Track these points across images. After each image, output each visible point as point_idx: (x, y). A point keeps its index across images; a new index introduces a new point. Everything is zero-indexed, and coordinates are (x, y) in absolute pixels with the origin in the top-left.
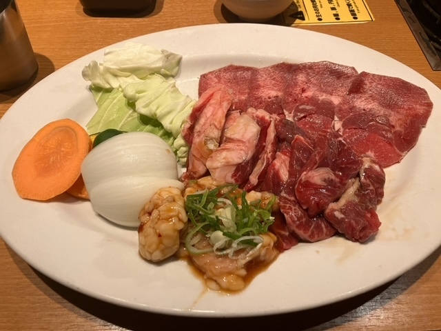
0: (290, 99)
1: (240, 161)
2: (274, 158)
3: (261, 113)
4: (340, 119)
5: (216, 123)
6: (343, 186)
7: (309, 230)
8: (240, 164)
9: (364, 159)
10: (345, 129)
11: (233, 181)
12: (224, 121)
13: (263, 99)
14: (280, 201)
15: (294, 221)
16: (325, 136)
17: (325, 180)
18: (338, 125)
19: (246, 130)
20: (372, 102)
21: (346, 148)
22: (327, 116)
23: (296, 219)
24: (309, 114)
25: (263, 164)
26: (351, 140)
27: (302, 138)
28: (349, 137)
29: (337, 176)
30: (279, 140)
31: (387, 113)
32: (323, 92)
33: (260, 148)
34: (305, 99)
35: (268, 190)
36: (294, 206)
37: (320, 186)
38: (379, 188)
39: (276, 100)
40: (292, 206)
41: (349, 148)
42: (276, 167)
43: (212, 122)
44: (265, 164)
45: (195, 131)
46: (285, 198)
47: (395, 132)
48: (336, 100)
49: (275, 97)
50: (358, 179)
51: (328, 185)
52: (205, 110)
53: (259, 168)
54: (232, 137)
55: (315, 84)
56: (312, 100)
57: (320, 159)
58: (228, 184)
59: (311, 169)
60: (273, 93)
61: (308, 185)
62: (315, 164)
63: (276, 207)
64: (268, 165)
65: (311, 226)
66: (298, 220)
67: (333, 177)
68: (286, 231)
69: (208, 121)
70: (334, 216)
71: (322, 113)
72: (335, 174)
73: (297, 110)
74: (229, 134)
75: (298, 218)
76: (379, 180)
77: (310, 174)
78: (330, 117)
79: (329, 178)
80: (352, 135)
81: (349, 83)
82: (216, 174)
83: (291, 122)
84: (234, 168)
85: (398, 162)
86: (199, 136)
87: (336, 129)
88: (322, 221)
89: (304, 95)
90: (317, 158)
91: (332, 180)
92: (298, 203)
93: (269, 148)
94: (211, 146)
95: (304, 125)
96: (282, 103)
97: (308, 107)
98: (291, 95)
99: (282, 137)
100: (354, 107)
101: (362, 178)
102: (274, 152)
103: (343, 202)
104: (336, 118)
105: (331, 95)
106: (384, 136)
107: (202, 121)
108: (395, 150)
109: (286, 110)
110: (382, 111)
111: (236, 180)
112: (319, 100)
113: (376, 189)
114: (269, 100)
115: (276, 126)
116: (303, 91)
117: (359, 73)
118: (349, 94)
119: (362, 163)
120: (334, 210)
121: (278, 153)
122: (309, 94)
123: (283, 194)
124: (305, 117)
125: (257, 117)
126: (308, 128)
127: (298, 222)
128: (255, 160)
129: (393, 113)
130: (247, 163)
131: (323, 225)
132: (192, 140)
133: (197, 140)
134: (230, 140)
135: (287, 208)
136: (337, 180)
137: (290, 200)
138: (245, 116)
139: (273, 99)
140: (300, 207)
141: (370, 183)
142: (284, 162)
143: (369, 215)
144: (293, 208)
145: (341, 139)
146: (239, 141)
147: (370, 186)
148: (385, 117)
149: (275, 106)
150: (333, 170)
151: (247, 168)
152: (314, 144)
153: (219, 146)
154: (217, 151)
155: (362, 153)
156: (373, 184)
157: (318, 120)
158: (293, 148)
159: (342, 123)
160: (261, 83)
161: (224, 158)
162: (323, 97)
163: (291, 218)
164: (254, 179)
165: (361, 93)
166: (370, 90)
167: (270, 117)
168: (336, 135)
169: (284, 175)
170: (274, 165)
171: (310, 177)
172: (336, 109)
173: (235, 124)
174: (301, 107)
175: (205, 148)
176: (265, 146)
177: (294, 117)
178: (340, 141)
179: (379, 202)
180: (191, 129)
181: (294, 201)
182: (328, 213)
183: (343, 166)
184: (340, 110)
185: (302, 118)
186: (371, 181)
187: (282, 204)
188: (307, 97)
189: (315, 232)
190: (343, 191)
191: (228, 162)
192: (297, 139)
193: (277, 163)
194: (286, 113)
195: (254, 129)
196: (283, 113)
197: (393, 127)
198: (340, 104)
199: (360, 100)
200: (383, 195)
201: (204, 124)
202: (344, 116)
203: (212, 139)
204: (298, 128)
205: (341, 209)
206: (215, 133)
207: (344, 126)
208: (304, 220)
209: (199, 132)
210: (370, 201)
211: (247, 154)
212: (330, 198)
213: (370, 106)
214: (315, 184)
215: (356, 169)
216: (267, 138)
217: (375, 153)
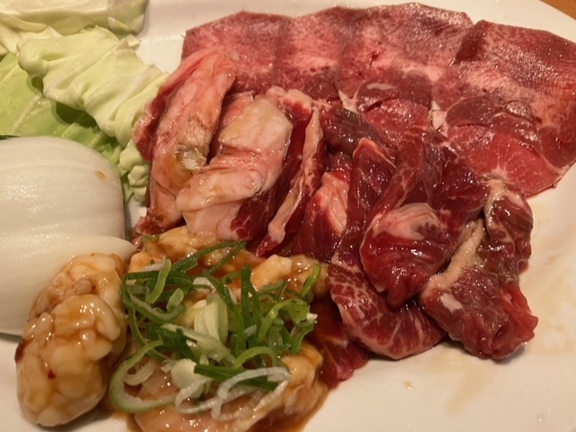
0: (351, 72)
1: (249, 193)
2: (318, 184)
3: (296, 96)
4: (443, 107)
5: (201, 116)
6: (455, 238)
7: (389, 338)
8: (249, 199)
9: (492, 182)
10: (452, 126)
11: (234, 234)
12: (217, 111)
13: (301, 73)
14: (330, 275)
15: (358, 321)
16: (418, 140)
17: (420, 230)
18: (438, 118)
19: (262, 129)
20: (499, 75)
21: (456, 161)
22: (418, 103)
23: (362, 315)
24: (386, 98)
25: (296, 197)
26: (463, 147)
27: (373, 144)
28: (459, 141)
29: (442, 218)
30: (329, 149)
31: (526, 95)
32: (411, 59)
33: (291, 166)
34: (378, 72)
35: (306, 252)
36: (359, 286)
37: (411, 241)
38: (521, 239)
39: (326, 74)
40: (354, 287)
41: (462, 162)
42: (323, 204)
43: (192, 114)
44: (300, 197)
45: (158, 132)
46: (341, 269)
47: (543, 131)
48: (433, 74)
49: (323, 69)
50: (480, 221)
51: (426, 239)
52: (182, 91)
53: (288, 207)
54: (234, 143)
55: (394, 46)
56: (390, 75)
57: (409, 185)
58: (222, 243)
59: (392, 208)
60: (320, 62)
61: (385, 240)
62: (400, 197)
63: (320, 288)
64: (306, 199)
65: (393, 328)
66: (368, 316)
67: (434, 221)
68: (342, 338)
69: (186, 112)
70: (440, 305)
71: (409, 97)
72: (438, 215)
73: (364, 92)
74: (226, 138)
75: (366, 312)
76: (522, 223)
77: (390, 217)
78: (424, 104)
79: (427, 224)
80: (465, 138)
81: (455, 43)
82: (197, 222)
83: (352, 113)
84: (236, 209)
85: (553, 187)
86: (166, 141)
87: (436, 125)
88: (416, 315)
89: (376, 64)
90: (404, 184)
91: (433, 228)
92: (366, 279)
93: (309, 164)
94: (191, 163)
95: (377, 120)
96: (336, 79)
97: (384, 87)
98: (352, 65)
99: (334, 142)
100: (466, 86)
101: (490, 220)
102: (319, 173)
103: (455, 271)
104: (435, 106)
105: (425, 63)
106: (522, 139)
107: (174, 112)
108: (544, 163)
109: (345, 92)
110: (518, 92)
111: (241, 233)
112: (403, 73)
113: (517, 242)
114: (313, 74)
115: (322, 120)
116: (375, 57)
117: (475, 22)
118: (458, 62)
119: (488, 190)
120: (438, 292)
121: (326, 175)
122: (385, 62)
123: (336, 260)
124: (378, 104)
125: (287, 104)
126: (384, 125)
127: (366, 322)
128: (281, 189)
129: (538, 95)
130: (265, 196)
131: (418, 325)
132: (152, 151)
133: (161, 151)
134: (231, 150)
135: (344, 290)
136: (444, 226)
137: (349, 274)
138: (263, 102)
139: (320, 72)
140: (371, 287)
141: (504, 230)
142: (339, 192)
143: (508, 298)
144: (356, 290)
145: (446, 144)
146: (247, 151)
147: (504, 236)
148: (523, 103)
149: (322, 85)
150: (435, 206)
151: (264, 207)
152: (397, 155)
153: (208, 162)
154: (202, 172)
155: (484, 170)
156: (511, 233)
157: (402, 110)
158: (355, 163)
159: (445, 114)
160: (298, 43)
161: (215, 188)
162: (409, 68)
163: (352, 314)
164: (277, 230)
165: (479, 59)
166: (496, 54)
167: (313, 105)
168: (438, 139)
169: (339, 220)
170: (317, 201)
171: (390, 224)
172: (435, 90)
173: (241, 117)
174: (371, 87)
175: (178, 168)
176: (301, 162)
177: (358, 104)
178: (445, 149)
179: (523, 267)
180: (152, 128)
181: (358, 275)
182: (428, 299)
183: (454, 198)
184: (441, 91)
185: (372, 107)
186: (505, 226)
187: (333, 281)
188: (380, 69)
189: (402, 341)
190: (454, 248)
191: (221, 197)
192: (363, 146)
193: (325, 195)
194: (343, 97)
195: (279, 127)
196: (338, 98)
197: (539, 120)
198: (441, 80)
199: (476, 73)
200: (530, 254)
201: (178, 119)
202: (450, 103)
203: (191, 148)
204: (366, 126)
205: (453, 289)
206: (200, 137)
207: (450, 119)
208: (379, 316)
209: (168, 133)
210: (507, 266)
211: (264, 178)
212: (430, 267)
213: (495, 84)
214: (400, 239)
215: (477, 203)
216: (306, 145)
217: (509, 169)
